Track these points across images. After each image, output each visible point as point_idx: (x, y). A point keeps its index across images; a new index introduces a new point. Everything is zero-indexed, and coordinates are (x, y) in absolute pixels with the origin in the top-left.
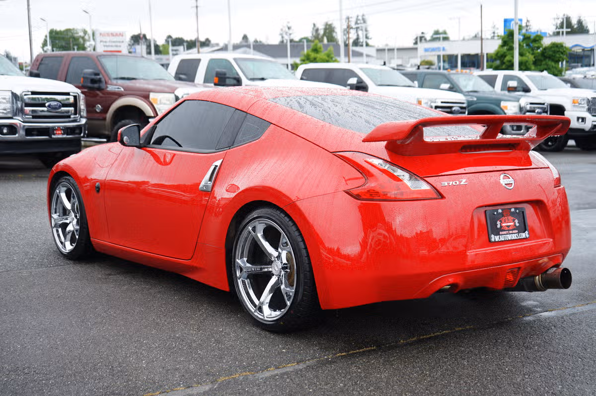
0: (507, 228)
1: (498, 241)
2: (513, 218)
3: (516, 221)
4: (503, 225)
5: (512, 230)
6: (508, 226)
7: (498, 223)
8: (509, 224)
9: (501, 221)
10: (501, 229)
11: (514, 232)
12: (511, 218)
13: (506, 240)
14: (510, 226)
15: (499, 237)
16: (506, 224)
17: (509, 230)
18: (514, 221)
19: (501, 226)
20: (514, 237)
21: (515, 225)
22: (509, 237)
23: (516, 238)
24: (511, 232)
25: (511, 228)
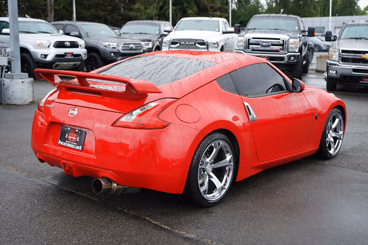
0: (71, 140)
1: (62, 145)
2: (76, 135)
3: (78, 138)
4: (69, 137)
5: (73, 142)
6: (72, 139)
7: (67, 135)
8: (73, 138)
9: (68, 135)
10: (67, 139)
11: (74, 143)
12: (75, 135)
13: (66, 146)
14: (73, 139)
15: (63, 143)
16: (71, 138)
17: (71, 142)
18: (76, 137)
19: (68, 138)
20: (72, 146)
21: (76, 140)
22: (69, 145)
23: (73, 147)
24: (72, 143)
25: (73, 140)
